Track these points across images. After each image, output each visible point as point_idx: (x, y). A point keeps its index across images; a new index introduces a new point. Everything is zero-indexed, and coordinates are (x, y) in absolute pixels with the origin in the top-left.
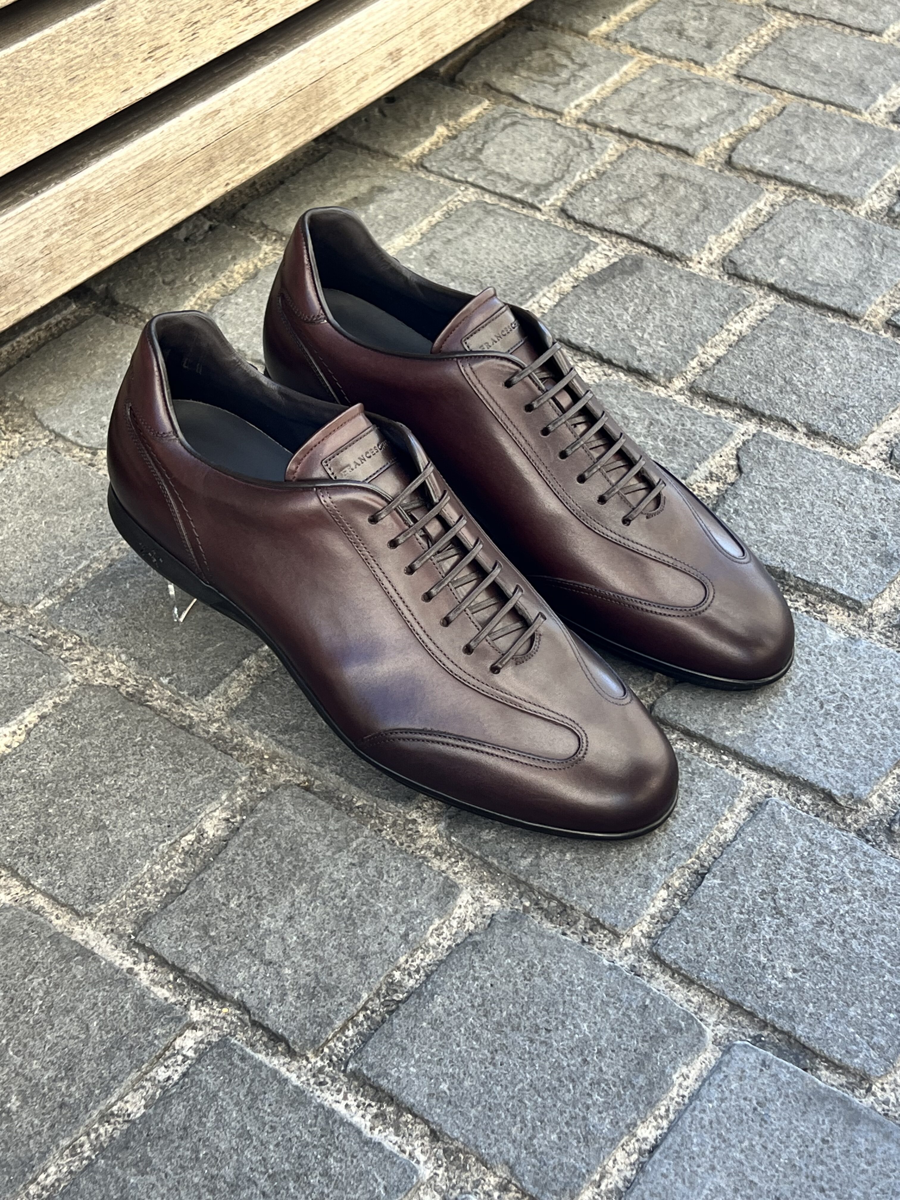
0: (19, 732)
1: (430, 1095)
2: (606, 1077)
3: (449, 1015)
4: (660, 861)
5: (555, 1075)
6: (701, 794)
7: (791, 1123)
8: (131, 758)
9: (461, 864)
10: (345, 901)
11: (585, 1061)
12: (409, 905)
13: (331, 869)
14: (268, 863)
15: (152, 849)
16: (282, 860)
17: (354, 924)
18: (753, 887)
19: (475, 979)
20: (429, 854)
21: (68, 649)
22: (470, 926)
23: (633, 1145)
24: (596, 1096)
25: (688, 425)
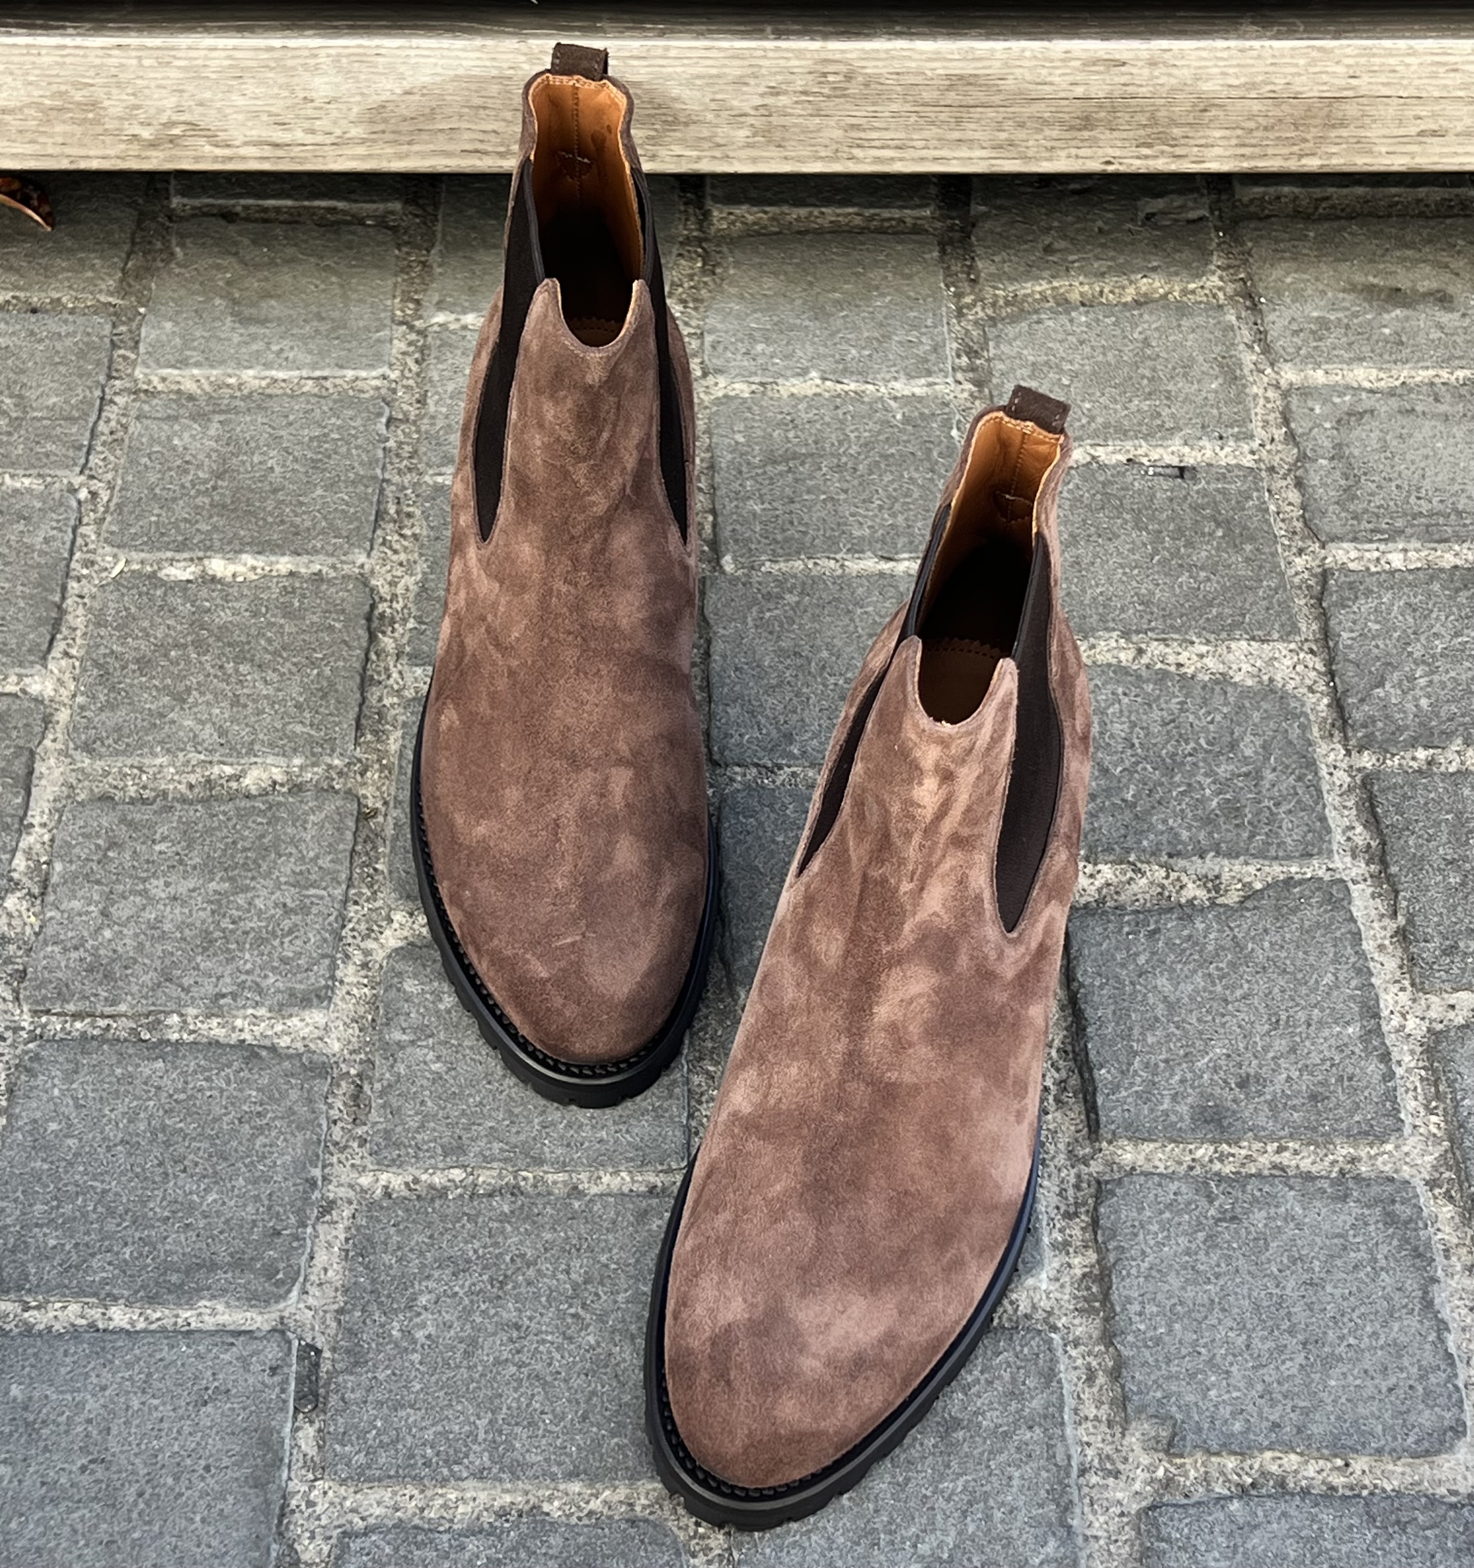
0: (259, 571)
1: (35, 1121)
2: (159, 1246)
3: (146, 1083)
4: (496, 1146)
5: (131, 1206)
6: (628, 1132)
7: (211, 1428)
8: (288, 665)
9: (366, 990)
10: (231, 926)
11: (168, 1218)
12: (266, 976)
13: (264, 892)
14: (234, 843)
15: (182, 750)
16: (245, 850)
17: (205, 949)
18: (521, 1242)
19: (207, 1079)
20: (358, 957)
21: (402, 535)
22: (284, 1041)
23: (95, 1313)
24: (127, 1251)
25: (1285, 807)
